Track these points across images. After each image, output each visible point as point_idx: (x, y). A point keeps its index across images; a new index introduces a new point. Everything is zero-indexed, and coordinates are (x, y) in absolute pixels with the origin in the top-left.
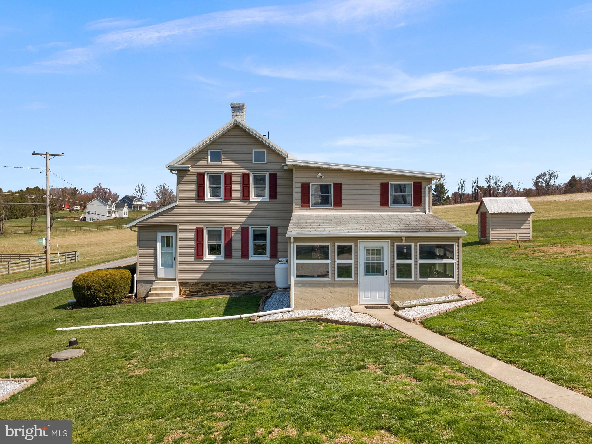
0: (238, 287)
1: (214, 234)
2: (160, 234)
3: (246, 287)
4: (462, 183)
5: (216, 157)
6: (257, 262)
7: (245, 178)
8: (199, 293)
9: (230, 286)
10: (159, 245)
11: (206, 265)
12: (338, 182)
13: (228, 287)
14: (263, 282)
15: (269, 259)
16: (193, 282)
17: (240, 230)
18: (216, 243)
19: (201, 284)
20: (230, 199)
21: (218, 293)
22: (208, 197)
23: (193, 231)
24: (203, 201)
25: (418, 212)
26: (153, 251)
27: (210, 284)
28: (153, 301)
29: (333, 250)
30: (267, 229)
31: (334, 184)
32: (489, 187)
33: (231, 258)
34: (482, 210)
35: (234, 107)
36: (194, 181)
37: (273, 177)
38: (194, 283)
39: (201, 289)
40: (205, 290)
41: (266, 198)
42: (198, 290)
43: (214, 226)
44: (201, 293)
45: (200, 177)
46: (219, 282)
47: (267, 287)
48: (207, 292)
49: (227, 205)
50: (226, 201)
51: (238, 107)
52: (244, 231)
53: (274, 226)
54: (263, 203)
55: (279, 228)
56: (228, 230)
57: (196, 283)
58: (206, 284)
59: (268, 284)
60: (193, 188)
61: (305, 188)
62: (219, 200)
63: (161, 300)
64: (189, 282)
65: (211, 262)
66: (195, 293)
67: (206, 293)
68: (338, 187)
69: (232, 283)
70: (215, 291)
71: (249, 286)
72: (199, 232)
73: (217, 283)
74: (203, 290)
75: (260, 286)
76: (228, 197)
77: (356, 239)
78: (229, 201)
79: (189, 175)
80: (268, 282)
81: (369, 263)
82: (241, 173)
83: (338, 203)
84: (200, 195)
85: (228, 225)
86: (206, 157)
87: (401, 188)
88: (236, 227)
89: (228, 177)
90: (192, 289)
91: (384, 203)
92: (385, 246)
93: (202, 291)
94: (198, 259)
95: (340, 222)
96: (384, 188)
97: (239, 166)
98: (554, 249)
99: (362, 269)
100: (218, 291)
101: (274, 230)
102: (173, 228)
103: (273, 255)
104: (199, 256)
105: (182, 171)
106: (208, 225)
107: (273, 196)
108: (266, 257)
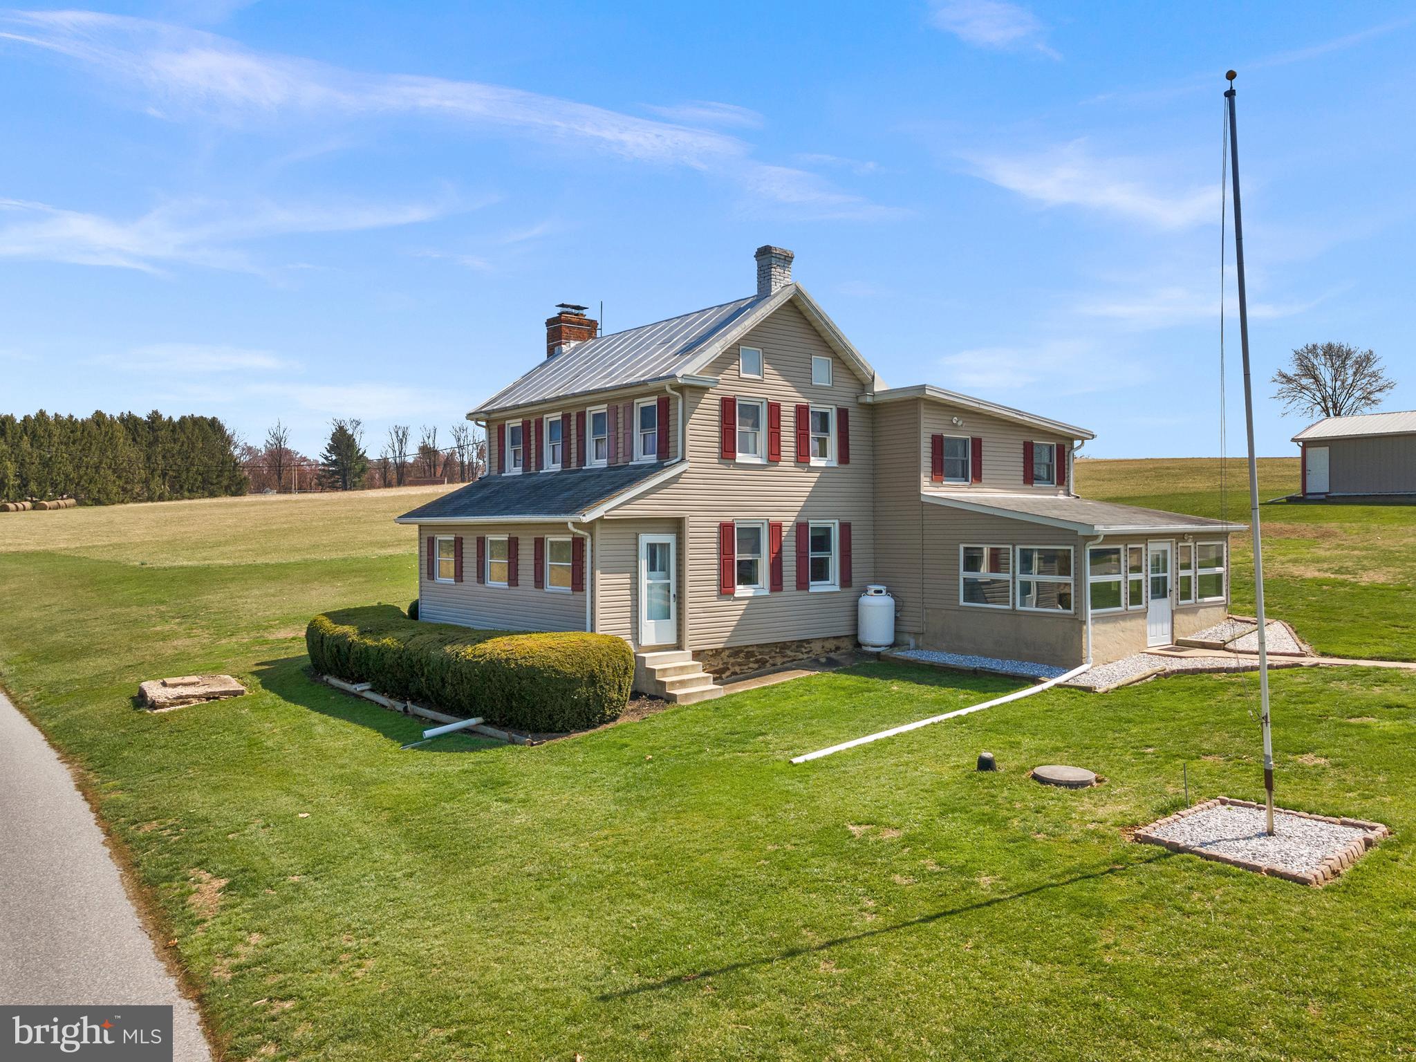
0: (789, 653)
1: (751, 538)
2: (646, 539)
3: (802, 653)
4: (401, 435)
5: (753, 362)
6: (823, 596)
7: (801, 415)
8: (724, 673)
9: (776, 653)
10: (644, 564)
11: (740, 611)
12: (977, 435)
13: (773, 654)
14: (828, 638)
15: (837, 588)
16: (712, 650)
17: (795, 529)
18: (753, 557)
19: (727, 653)
20: (779, 460)
21: (757, 669)
22: (740, 454)
23: (714, 532)
24: (732, 461)
25: (1062, 495)
26: (629, 581)
27: (742, 651)
28: (690, 699)
29: (1125, 558)
30: (831, 526)
31: (972, 438)
33: (781, 590)
35: (778, 256)
36: (716, 416)
37: (844, 416)
38: (714, 652)
39: (727, 663)
40: (733, 665)
41: (831, 459)
42: (722, 666)
43: (748, 519)
44: (728, 673)
45: (728, 405)
46: (757, 645)
47: (833, 648)
48: (737, 669)
49: (771, 473)
50: (771, 463)
51: (783, 257)
52: (801, 528)
53: (845, 519)
54: (831, 470)
55: (853, 523)
56: (776, 529)
57: (717, 652)
58: (737, 652)
59: (835, 642)
60: (714, 429)
61: (938, 443)
62: (759, 461)
63: (705, 694)
64: (704, 651)
65: (746, 602)
66: (717, 676)
67: (735, 673)
68: (977, 446)
69: (779, 645)
70: (751, 665)
71: (806, 648)
72: (726, 530)
73: (755, 649)
74: (730, 666)
75: (823, 647)
76: (774, 455)
77: (1148, 537)
78: (775, 464)
79: (705, 396)
80: (835, 638)
81: (1158, 578)
82: (794, 404)
83: (978, 476)
84: (726, 447)
85: (775, 518)
86: (737, 363)
88: (788, 521)
89: (774, 410)
90: (711, 665)
91: (1030, 478)
93: (728, 669)
94: (723, 597)
97: (792, 389)
99: (1150, 589)
100: (756, 666)
101: (845, 529)
102: (677, 525)
103: (846, 581)
104: (725, 589)
105: (695, 390)
106: (741, 518)
107: (844, 457)
108: (832, 585)
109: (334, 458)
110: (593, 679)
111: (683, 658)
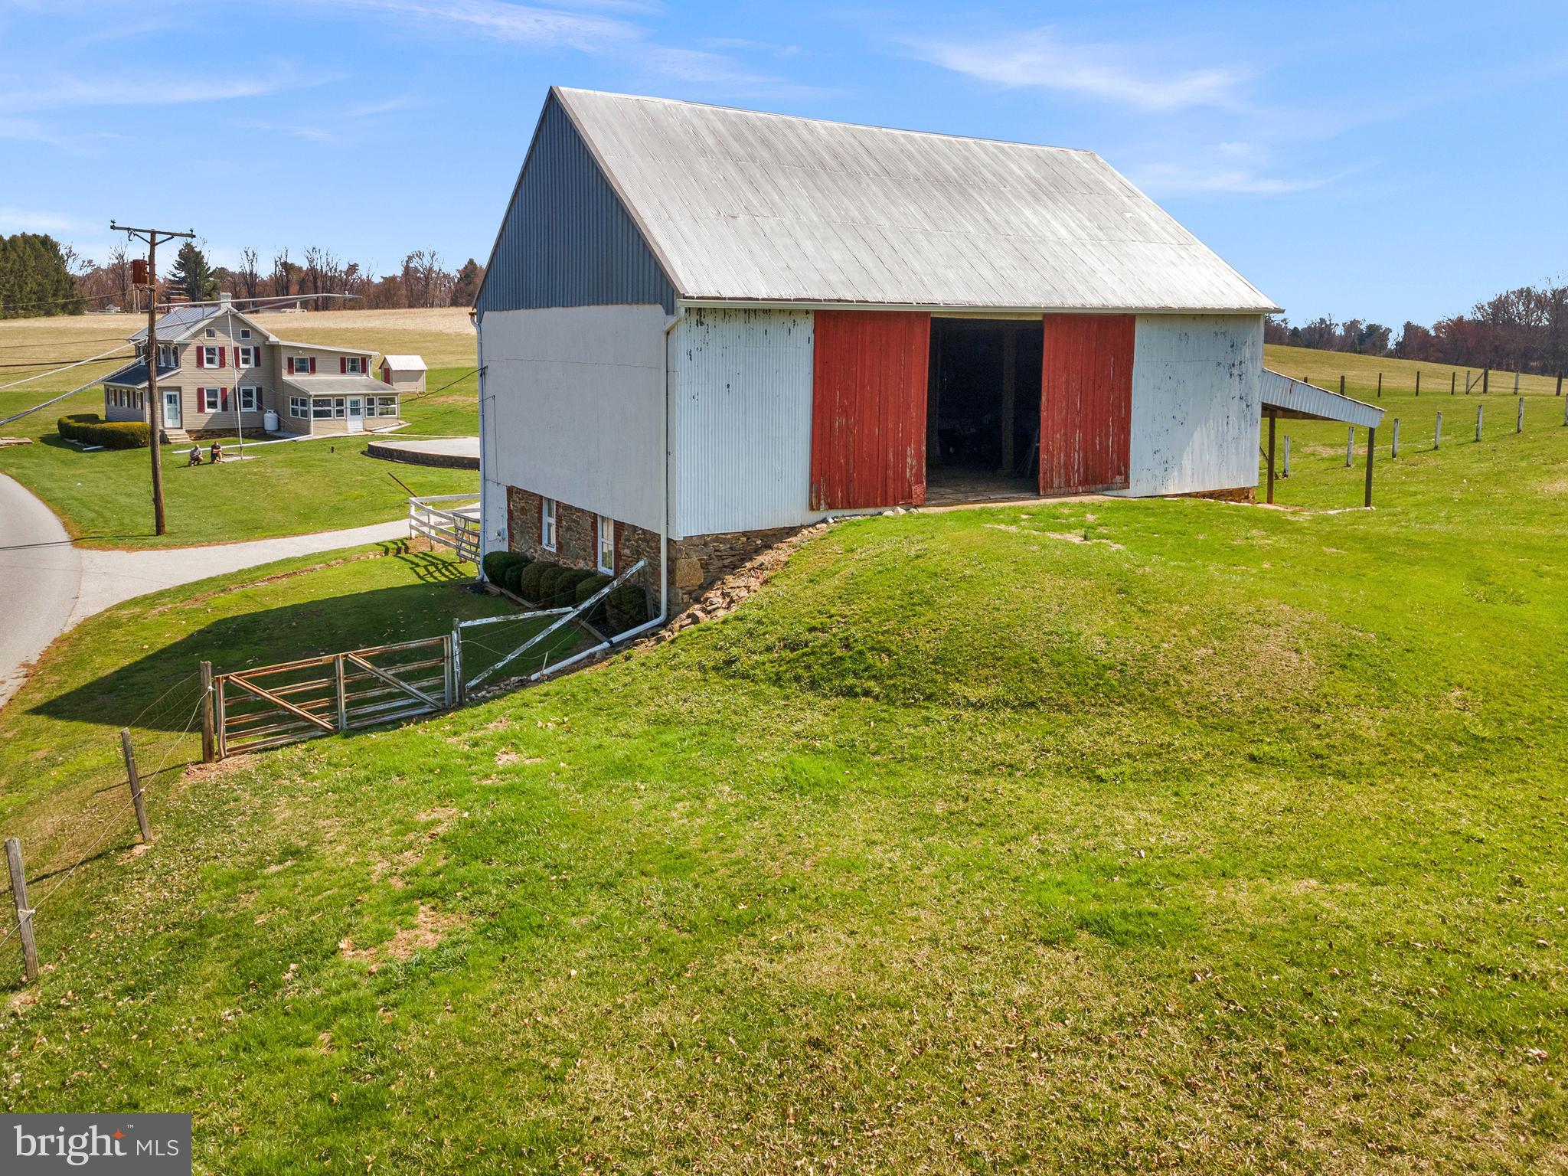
1: (212, 393)
2: (166, 393)
4: (251, 255)
5: (211, 334)
7: (236, 350)
9: (226, 432)
10: (165, 401)
11: (209, 417)
12: (312, 357)
14: (248, 427)
15: (256, 410)
16: (195, 430)
17: (234, 390)
18: (214, 399)
19: (202, 431)
20: (225, 366)
22: (206, 365)
23: (196, 391)
24: (203, 367)
25: (364, 377)
27: (210, 431)
29: (333, 403)
30: (252, 388)
31: (310, 358)
32: (313, 269)
33: (228, 410)
34: (385, 367)
36: (195, 353)
37: (257, 350)
39: (202, 434)
40: (205, 434)
41: (252, 365)
42: (200, 435)
43: (211, 386)
45: (199, 350)
46: (216, 429)
47: (251, 431)
48: (206, 436)
49: (222, 371)
50: (220, 368)
52: (236, 390)
53: (259, 386)
54: (251, 369)
55: (262, 387)
56: (224, 390)
57: (197, 431)
58: (207, 431)
59: (251, 429)
60: (194, 357)
61: (290, 360)
62: (215, 367)
64: (192, 430)
65: (212, 414)
66: (198, 438)
68: (313, 360)
72: (200, 392)
75: (246, 431)
76: (222, 364)
77: (345, 395)
78: (223, 367)
79: (190, 347)
80: (251, 427)
81: (353, 409)
82: (232, 347)
83: (313, 370)
84: (200, 363)
85: (223, 386)
86: (203, 334)
87: (353, 361)
88: (231, 387)
89: (222, 350)
90: (196, 435)
91: (343, 371)
92: (361, 399)
93: (203, 436)
94: (200, 413)
95: (343, 384)
96: (343, 361)
97: (230, 341)
98: (442, 399)
99: (349, 411)
101: (259, 390)
102: (179, 389)
103: (259, 408)
104: (201, 409)
105: (185, 345)
106: (207, 386)
107: (258, 363)
108: (254, 409)
109: (183, 274)
110: (133, 434)
111: (183, 431)
